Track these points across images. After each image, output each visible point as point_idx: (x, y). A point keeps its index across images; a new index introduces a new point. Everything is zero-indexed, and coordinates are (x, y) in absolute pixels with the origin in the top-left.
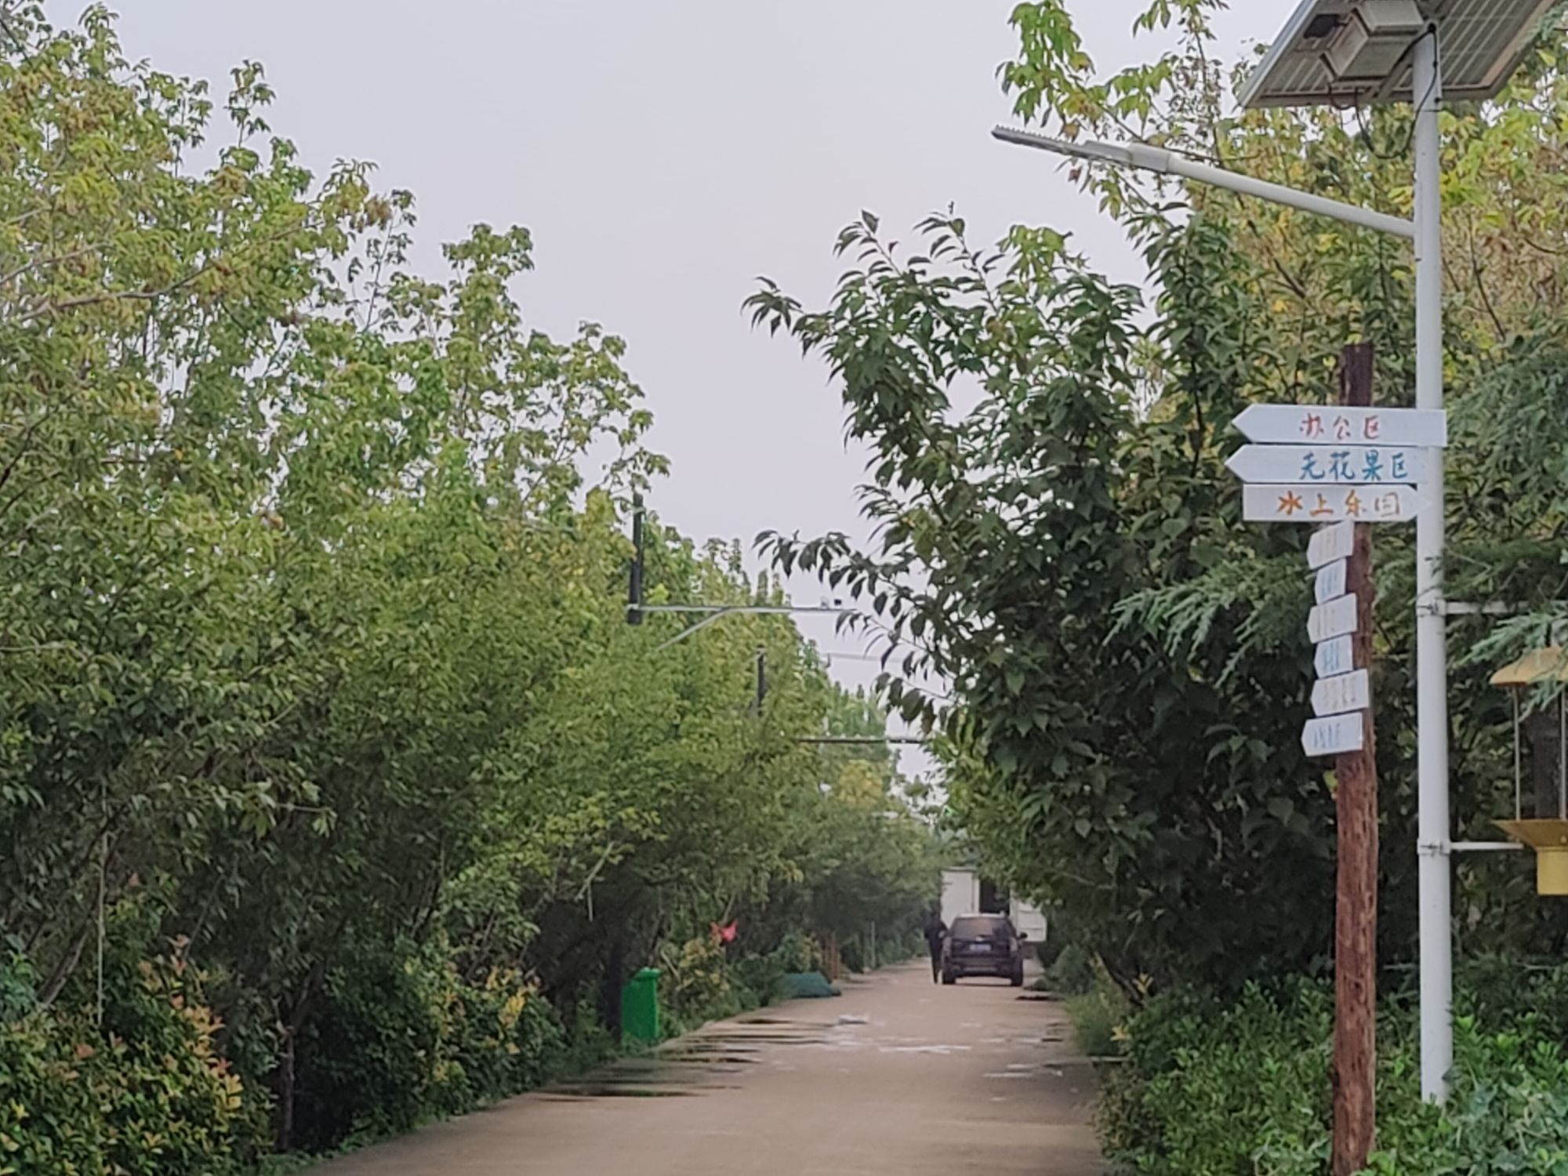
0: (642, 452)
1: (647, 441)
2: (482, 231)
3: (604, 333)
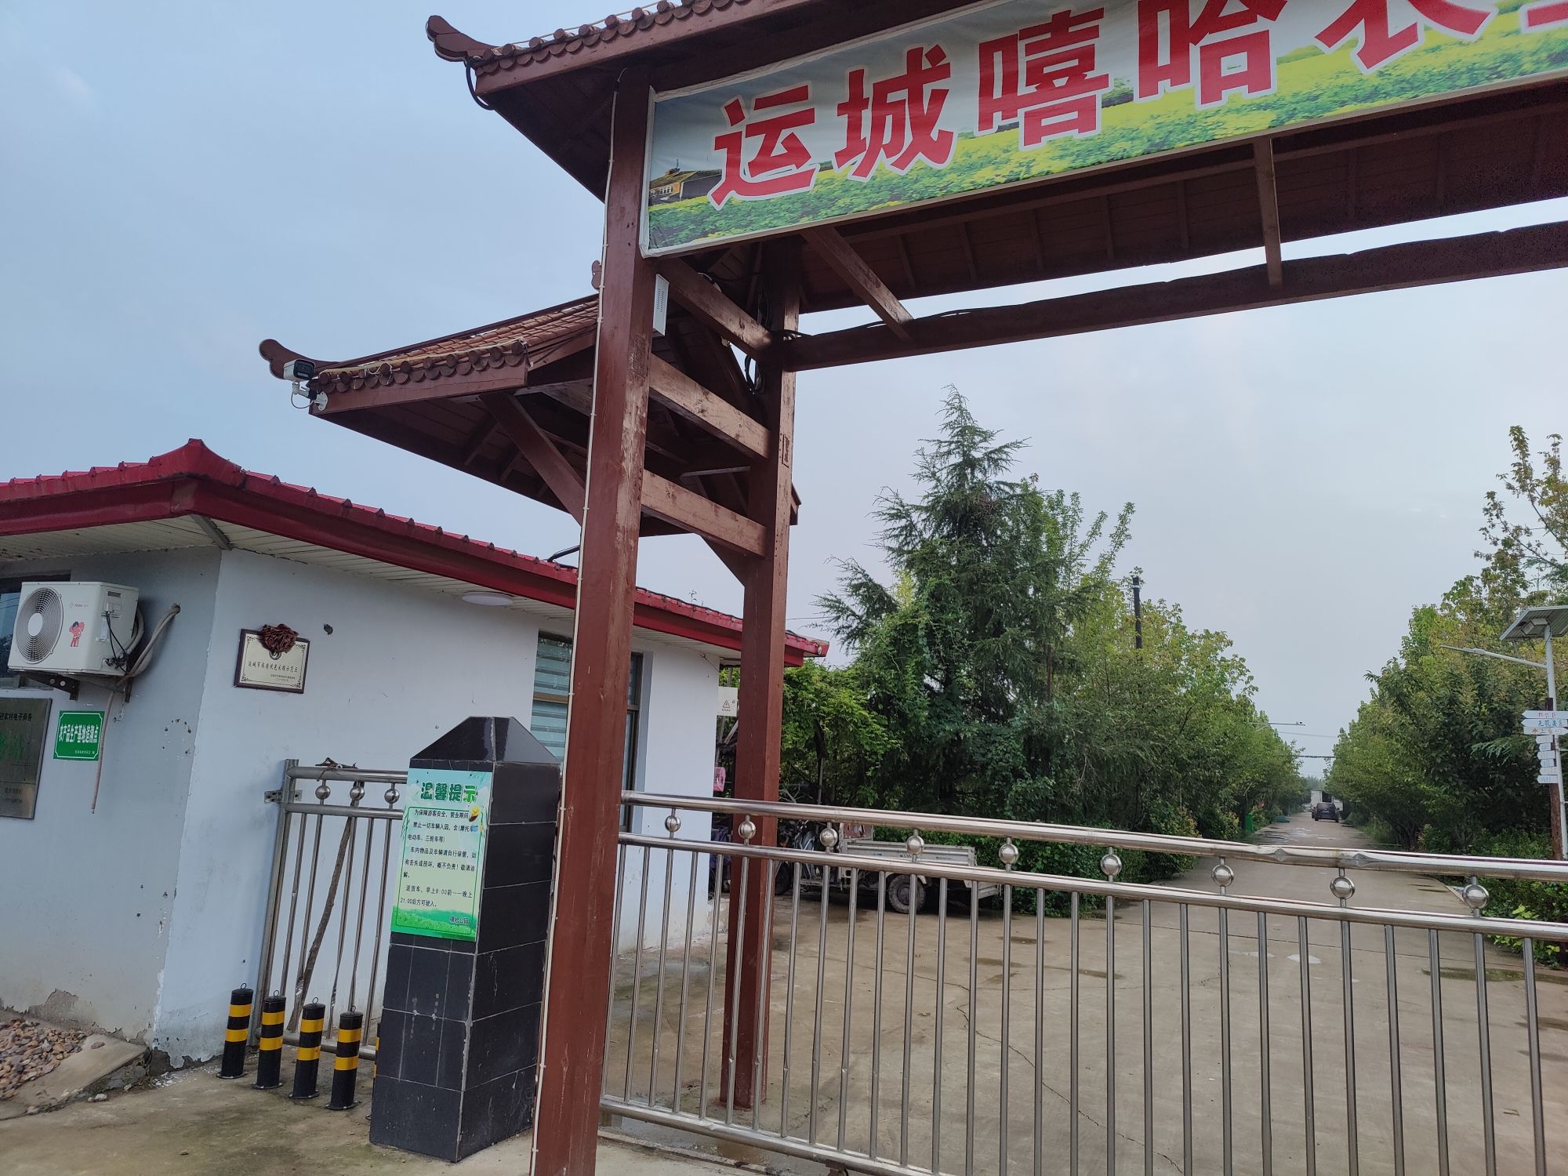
0: (1251, 686)
1: (1253, 683)
2: (1207, 631)
3: (1239, 657)
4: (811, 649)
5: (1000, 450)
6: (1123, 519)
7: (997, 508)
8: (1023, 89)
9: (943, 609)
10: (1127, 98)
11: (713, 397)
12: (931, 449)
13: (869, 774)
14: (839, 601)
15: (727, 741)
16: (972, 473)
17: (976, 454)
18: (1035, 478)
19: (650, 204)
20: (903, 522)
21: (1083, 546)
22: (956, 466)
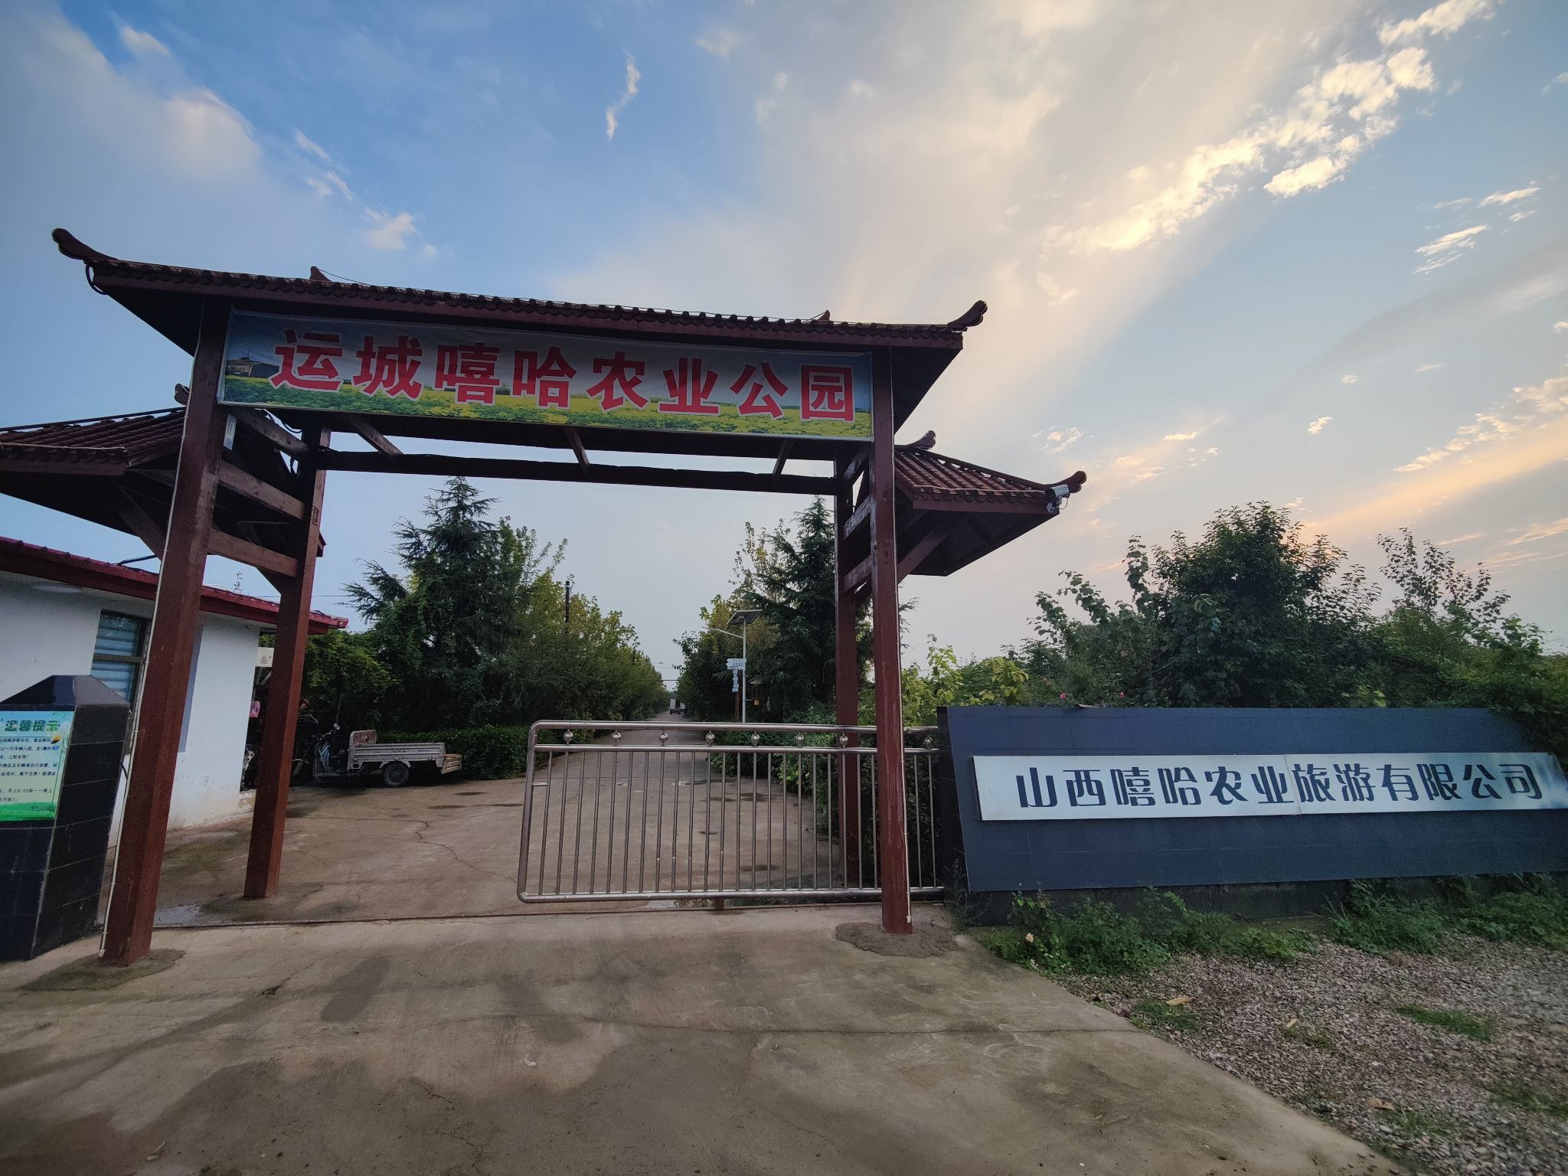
0: (638, 641)
2: (612, 611)
3: (631, 626)
4: (335, 623)
5: (483, 502)
6: (561, 548)
7: (478, 537)
8: (459, 374)
9: (436, 598)
10: (507, 393)
11: (264, 484)
12: (438, 496)
13: (375, 701)
14: (362, 588)
15: (263, 683)
16: (464, 514)
17: (467, 503)
18: (508, 518)
19: (226, 374)
20: (413, 540)
21: (536, 562)
22: (452, 509)
